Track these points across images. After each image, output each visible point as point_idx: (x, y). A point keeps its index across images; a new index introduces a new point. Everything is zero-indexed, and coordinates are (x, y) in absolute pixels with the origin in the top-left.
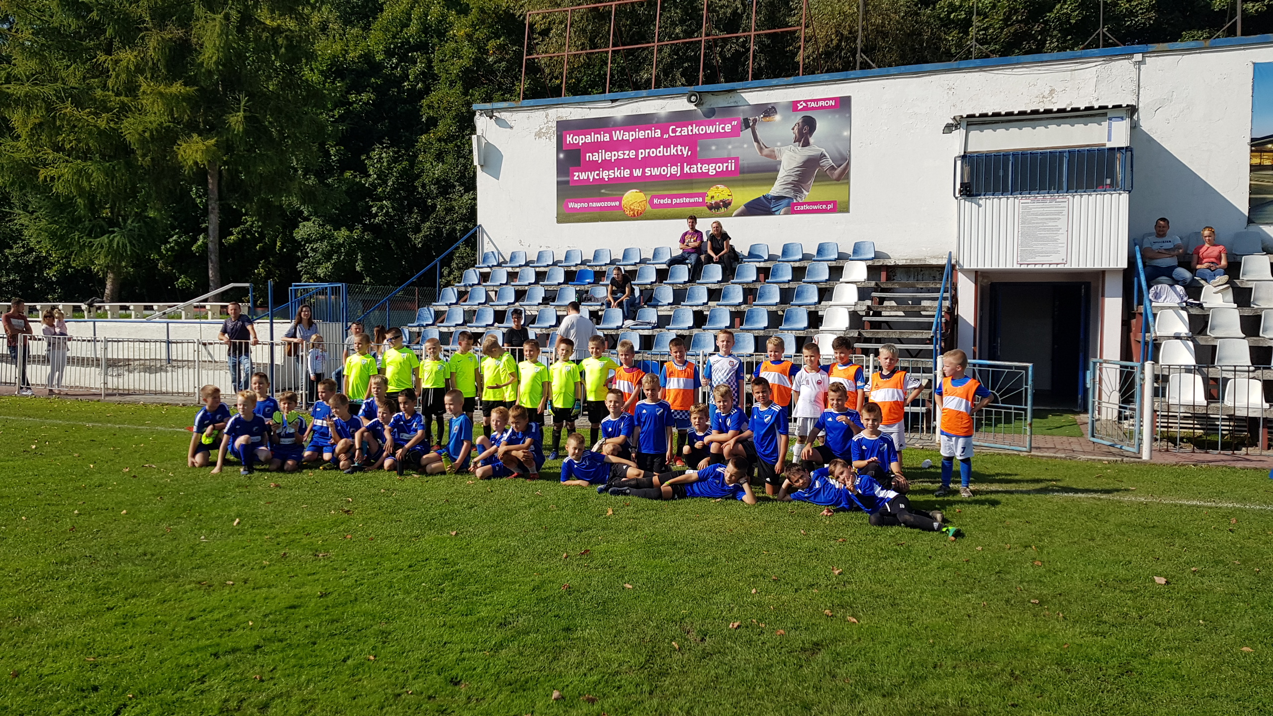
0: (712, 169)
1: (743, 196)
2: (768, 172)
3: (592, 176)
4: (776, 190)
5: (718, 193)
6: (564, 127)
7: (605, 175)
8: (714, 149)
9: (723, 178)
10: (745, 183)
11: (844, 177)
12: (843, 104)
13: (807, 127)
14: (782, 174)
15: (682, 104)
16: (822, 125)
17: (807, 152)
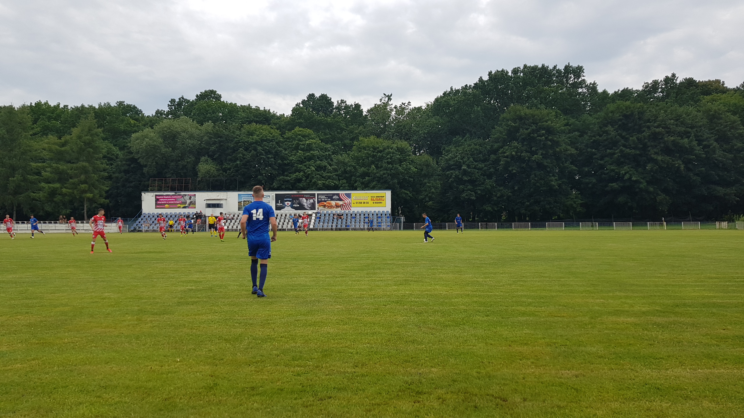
0: (178, 202)
1: (182, 206)
2: (185, 203)
3: (161, 202)
4: (186, 205)
5: (179, 205)
6: (156, 195)
7: (163, 202)
8: (178, 200)
9: (179, 204)
10: (183, 204)
11: (195, 204)
12: (195, 195)
13: (190, 197)
14: (187, 203)
15: (174, 193)
16: (192, 197)
17: (190, 201)
